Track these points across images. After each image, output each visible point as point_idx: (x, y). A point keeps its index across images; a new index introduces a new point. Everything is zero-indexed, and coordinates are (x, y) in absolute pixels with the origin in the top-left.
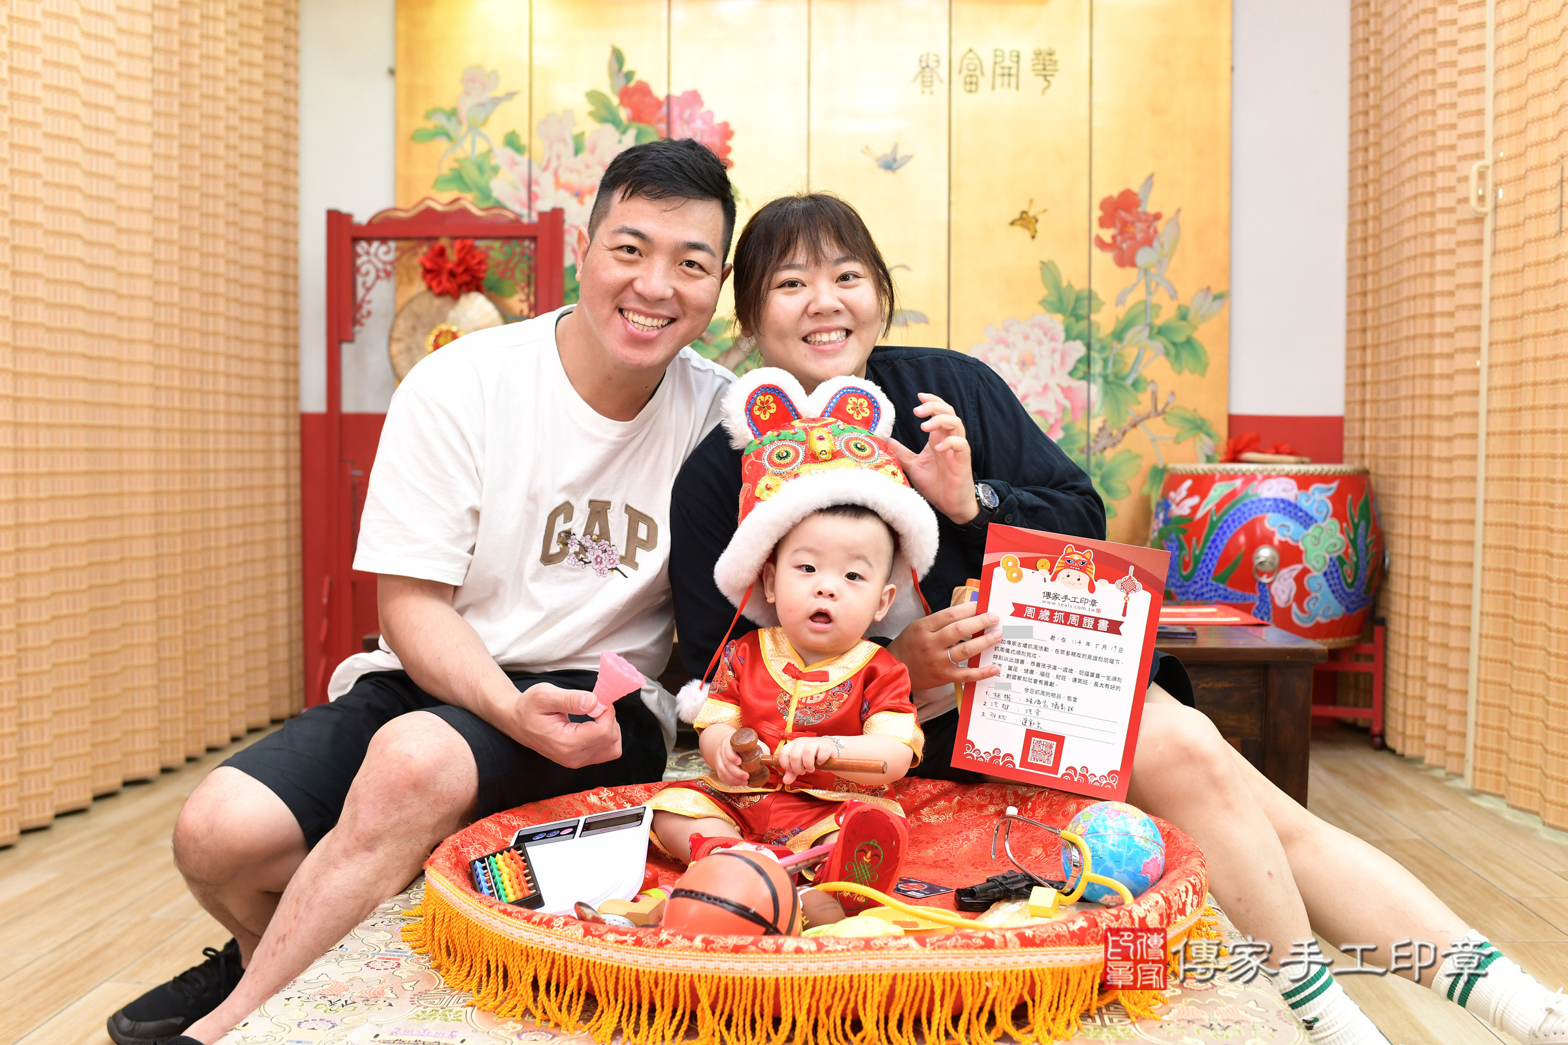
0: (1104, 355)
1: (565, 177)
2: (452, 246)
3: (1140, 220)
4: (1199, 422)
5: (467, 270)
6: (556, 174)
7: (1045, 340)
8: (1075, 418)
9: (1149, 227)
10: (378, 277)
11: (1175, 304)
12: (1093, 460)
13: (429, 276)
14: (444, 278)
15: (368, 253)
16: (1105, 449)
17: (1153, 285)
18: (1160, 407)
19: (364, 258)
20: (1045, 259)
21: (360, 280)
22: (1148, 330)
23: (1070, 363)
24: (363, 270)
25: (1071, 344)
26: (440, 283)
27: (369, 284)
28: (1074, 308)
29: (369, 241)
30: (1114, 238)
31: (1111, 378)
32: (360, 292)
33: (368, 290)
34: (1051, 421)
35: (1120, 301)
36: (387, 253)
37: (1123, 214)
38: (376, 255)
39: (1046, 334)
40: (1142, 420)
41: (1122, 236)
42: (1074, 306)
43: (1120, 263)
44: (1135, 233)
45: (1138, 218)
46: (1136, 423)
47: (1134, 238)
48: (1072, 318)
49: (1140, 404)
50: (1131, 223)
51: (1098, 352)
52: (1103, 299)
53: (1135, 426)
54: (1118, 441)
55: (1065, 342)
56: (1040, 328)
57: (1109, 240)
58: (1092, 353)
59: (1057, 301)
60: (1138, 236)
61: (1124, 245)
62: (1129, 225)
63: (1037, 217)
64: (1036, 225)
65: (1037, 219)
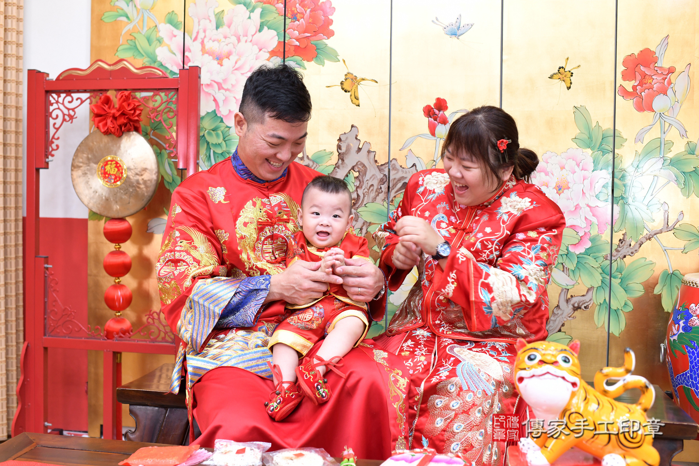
0: (626, 182)
1: (209, 45)
2: (116, 97)
3: (657, 74)
5: (123, 114)
6: (202, 43)
7: (577, 169)
8: (601, 231)
9: (664, 79)
10: (64, 120)
11: (685, 140)
12: (614, 265)
13: (97, 119)
14: (109, 121)
15: (57, 102)
16: (625, 257)
17: (667, 125)
18: (670, 224)
19: (55, 106)
20: (578, 105)
21: (52, 122)
22: (661, 161)
23: (598, 187)
24: (54, 115)
25: (598, 172)
26: (106, 124)
27: (57, 126)
28: (601, 144)
29: (58, 93)
30: (634, 88)
31: (631, 200)
32: (52, 131)
33: (57, 129)
34: (581, 234)
35: (639, 139)
36: (70, 102)
37: (642, 67)
38: (63, 104)
39: (578, 165)
40: (656, 234)
41: (642, 87)
42: (601, 143)
43: (640, 108)
44: (653, 84)
45: (655, 72)
46: (651, 236)
47: (652, 88)
48: (600, 152)
49: (654, 220)
50: (649, 75)
51: (620, 179)
52: (625, 138)
53: (650, 239)
54: (636, 251)
55: (593, 171)
56: (573, 160)
57: (631, 90)
58: (615, 180)
59: (587, 138)
60: (655, 86)
61: (643, 94)
62: (647, 77)
63: (572, 71)
64: (571, 78)
65: (572, 73)
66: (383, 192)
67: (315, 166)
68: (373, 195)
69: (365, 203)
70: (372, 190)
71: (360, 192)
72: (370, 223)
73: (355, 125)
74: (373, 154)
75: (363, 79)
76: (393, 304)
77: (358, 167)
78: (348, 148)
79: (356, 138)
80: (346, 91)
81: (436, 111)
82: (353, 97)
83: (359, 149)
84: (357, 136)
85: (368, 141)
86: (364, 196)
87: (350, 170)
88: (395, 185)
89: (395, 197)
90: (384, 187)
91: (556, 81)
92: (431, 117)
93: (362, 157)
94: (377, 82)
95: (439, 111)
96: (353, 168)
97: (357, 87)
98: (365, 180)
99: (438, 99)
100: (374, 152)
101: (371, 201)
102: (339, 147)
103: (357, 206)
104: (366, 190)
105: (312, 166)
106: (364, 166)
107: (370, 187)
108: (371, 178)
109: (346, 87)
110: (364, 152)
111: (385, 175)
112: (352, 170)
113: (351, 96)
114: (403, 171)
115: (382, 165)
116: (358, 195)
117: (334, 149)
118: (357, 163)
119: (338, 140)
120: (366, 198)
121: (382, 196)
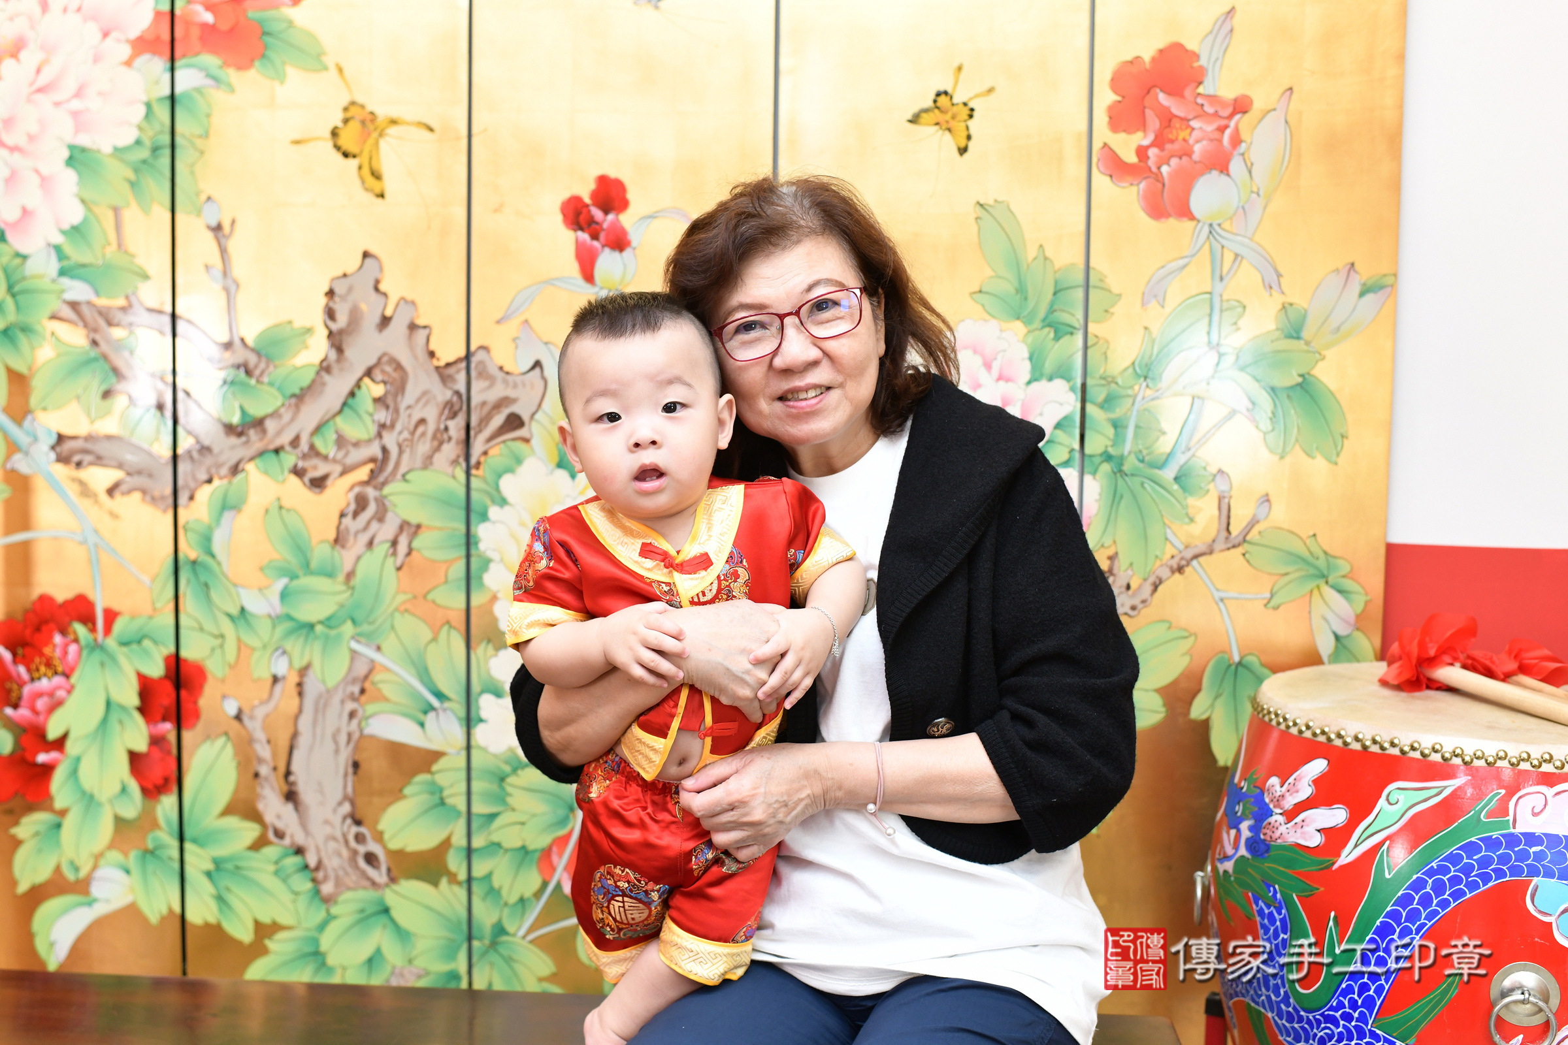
0: (1118, 413)
3: (1201, 115)
4: (1321, 563)
7: (984, 376)
9: (1222, 129)
11: (1277, 300)
17: (1229, 257)
18: (1236, 529)
20: (987, 200)
22: (1214, 357)
25: (1042, 386)
28: (1051, 310)
30: (1142, 152)
31: (1130, 464)
35: (1152, 295)
37: (1162, 97)
39: (988, 366)
40: (1196, 557)
41: (1161, 148)
42: (1052, 304)
43: (1157, 209)
44: (1191, 141)
45: (1199, 108)
46: (1183, 563)
47: (1188, 153)
48: (1047, 330)
49: (1192, 520)
50: (1182, 119)
51: (1101, 406)
52: (1116, 290)
53: (1180, 569)
54: (1144, 602)
55: (1029, 383)
56: (975, 352)
57: (1131, 158)
58: (1090, 408)
59: (1012, 290)
60: (1197, 148)
61: (1165, 169)
62: (1176, 123)
63: (971, 105)
64: (971, 123)
65: (972, 110)
66: (453, 442)
67: (262, 365)
68: (424, 447)
69: (403, 469)
70: (423, 434)
71: (390, 440)
72: (419, 527)
73: (373, 250)
74: (421, 335)
75: (394, 122)
76: (484, 750)
77: (383, 372)
78: (355, 317)
79: (377, 289)
80: (346, 155)
81: (597, 213)
82: (366, 171)
83: (385, 321)
84: (377, 282)
85: (409, 297)
86: (401, 452)
87: (361, 379)
88: (485, 420)
89: (485, 453)
90: (456, 427)
91: (927, 131)
92: (582, 229)
93: (394, 341)
94: (431, 130)
95: (606, 212)
96: (369, 373)
97: (377, 144)
98: (402, 406)
99: (603, 181)
100: (425, 327)
101: (418, 463)
102: (330, 314)
103: (381, 479)
104: (406, 435)
105: (256, 366)
106: (399, 367)
107: (416, 426)
108: (418, 400)
109: (346, 142)
110: (398, 327)
111: (458, 393)
112: (367, 380)
113: (360, 168)
114: (505, 382)
115: (448, 365)
116: (385, 450)
117: (316, 318)
118: (380, 359)
119: (327, 294)
120: (406, 457)
121: (451, 450)
